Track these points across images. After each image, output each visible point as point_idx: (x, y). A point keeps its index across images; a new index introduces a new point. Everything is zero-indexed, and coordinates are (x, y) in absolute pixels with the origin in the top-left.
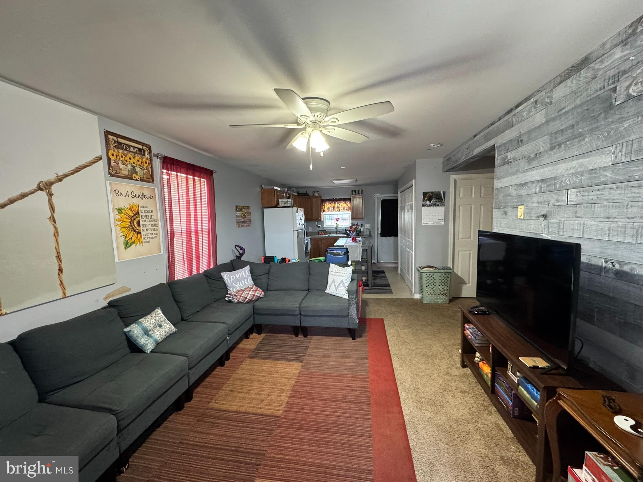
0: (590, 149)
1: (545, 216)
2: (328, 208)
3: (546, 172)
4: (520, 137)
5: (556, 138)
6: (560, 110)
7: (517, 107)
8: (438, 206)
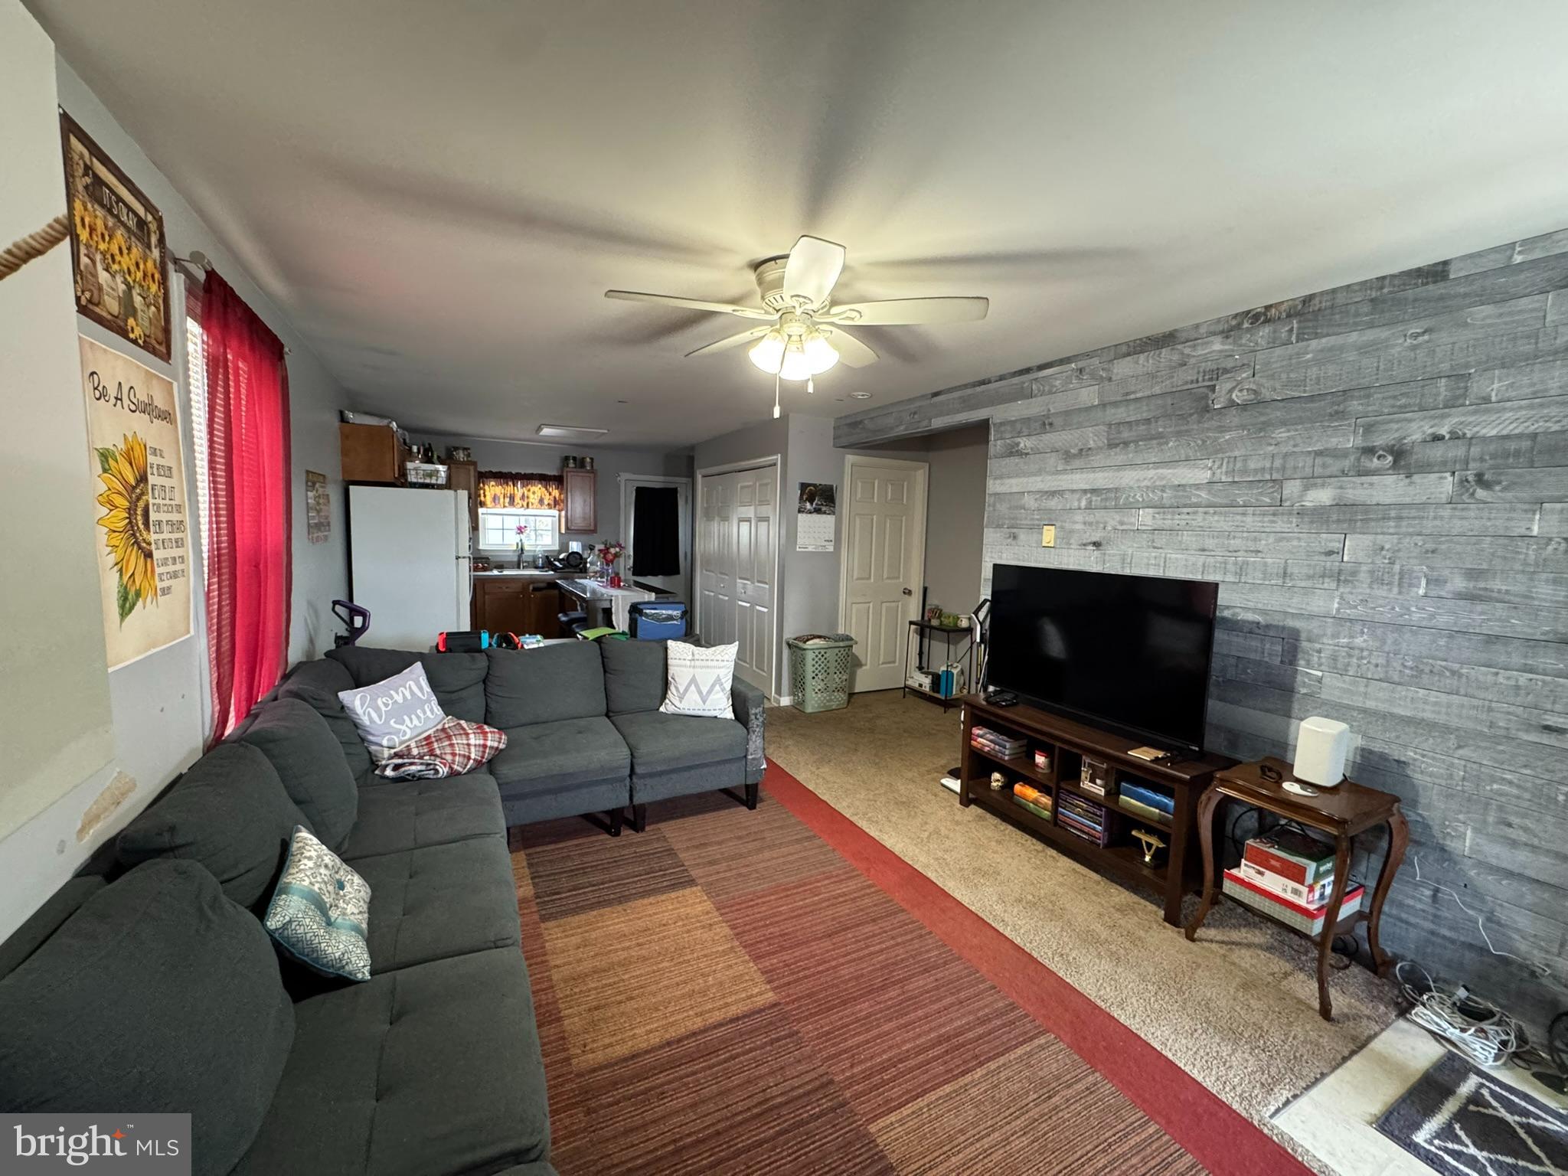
0: (1177, 458)
1: (1097, 545)
2: (495, 498)
3: (1101, 479)
4: (1048, 416)
5: (1119, 432)
6: (1127, 394)
7: (1041, 368)
8: (825, 513)
